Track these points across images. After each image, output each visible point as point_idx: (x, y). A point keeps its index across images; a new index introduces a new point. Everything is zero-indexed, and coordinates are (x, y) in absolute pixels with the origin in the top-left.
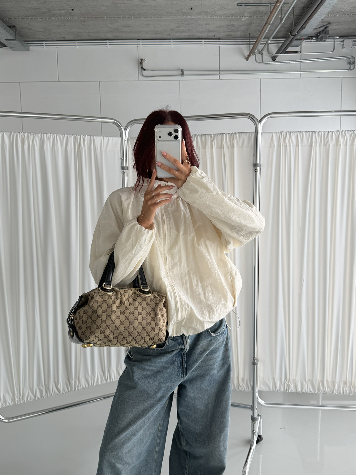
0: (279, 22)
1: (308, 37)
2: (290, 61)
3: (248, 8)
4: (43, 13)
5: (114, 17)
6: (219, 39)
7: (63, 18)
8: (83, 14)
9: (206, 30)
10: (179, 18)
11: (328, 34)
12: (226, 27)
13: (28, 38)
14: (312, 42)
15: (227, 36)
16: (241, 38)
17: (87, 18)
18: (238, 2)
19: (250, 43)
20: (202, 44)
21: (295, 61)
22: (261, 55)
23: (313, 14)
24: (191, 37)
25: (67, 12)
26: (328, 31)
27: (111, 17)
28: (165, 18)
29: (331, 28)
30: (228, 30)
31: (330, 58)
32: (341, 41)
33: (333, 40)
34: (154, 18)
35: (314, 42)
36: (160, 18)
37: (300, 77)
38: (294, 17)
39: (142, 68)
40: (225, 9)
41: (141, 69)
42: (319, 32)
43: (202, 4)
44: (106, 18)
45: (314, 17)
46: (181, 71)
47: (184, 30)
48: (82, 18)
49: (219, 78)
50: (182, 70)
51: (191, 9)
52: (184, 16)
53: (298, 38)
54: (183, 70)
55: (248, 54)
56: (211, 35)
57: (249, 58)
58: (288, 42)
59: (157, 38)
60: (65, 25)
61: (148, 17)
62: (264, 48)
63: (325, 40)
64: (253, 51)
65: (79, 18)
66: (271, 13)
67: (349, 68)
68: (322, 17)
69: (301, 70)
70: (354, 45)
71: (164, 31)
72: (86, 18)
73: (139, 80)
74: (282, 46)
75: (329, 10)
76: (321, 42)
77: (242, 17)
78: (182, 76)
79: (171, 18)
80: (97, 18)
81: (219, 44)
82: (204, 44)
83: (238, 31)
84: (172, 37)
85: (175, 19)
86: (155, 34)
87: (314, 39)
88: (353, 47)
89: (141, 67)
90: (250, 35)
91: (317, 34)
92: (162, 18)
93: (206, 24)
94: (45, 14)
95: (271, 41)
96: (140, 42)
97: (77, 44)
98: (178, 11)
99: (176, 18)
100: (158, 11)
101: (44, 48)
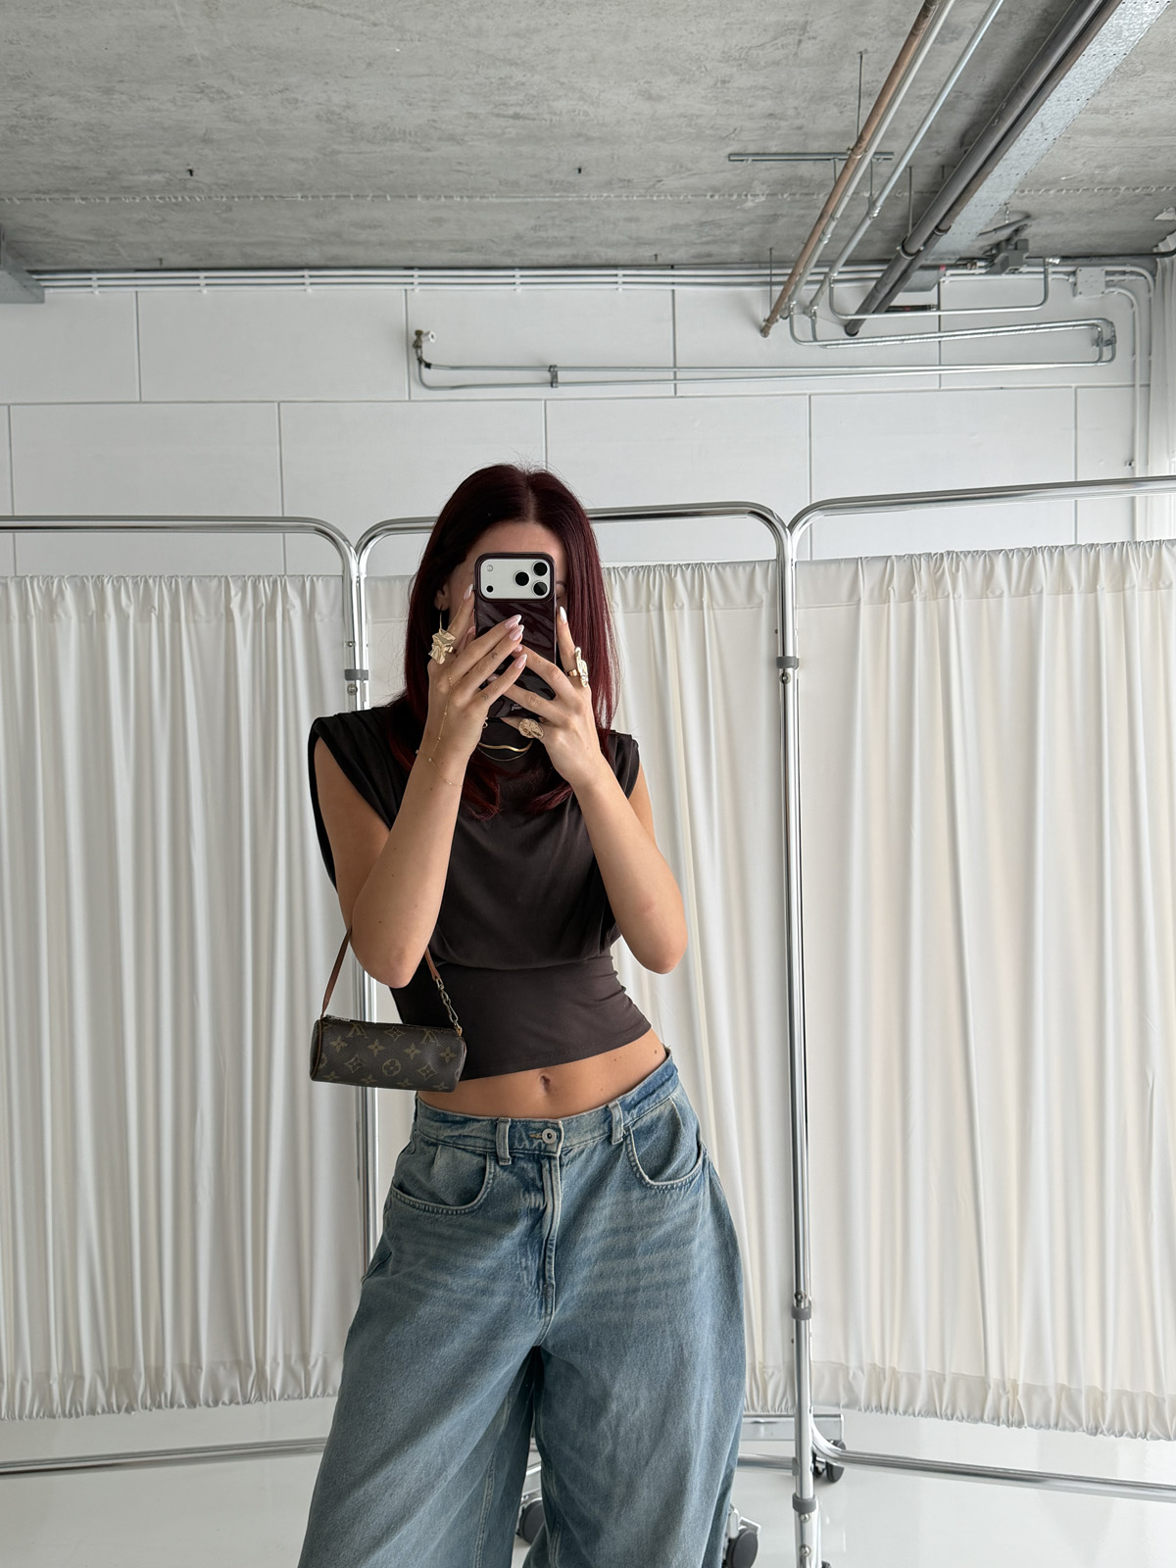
0: (865, 212)
1: (960, 259)
2: (903, 336)
3: (764, 167)
4: (91, 182)
5: (324, 197)
6: (672, 267)
7: (160, 198)
8: (226, 186)
9: (630, 238)
10: (541, 200)
11: (1026, 249)
12: (693, 228)
13: (40, 261)
14: (973, 274)
15: (698, 256)
16: (741, 263)
17: (236, 199)
18: (730, 150)
19: (774, 279)
20: (616, 283)
21: (922, 336)
22: (811, 317)
23: (972, 187)
24: (580, 262)
25: (171, 180)
26: (1026, 241)
27: (318, 197)
28: (494, 200)
29: (1033, 232)
30: (701, 237)
31: (1035, 326)
32: (1069, 274)
33: (1042, 270)
34: (459, 199)
35: (981, 274)
36: (478, 199)
37: (937, 388)
38: (913, 197)
39: (420, 360)
40: (689, 170)
41: (417, 362)
42: (998, 246)
43: (616, 157)
44: (299, 199)
45: (976, 194)
46: (549, 371)
47: (556, 238)
48: (222, 197)
49: (676, 393)
50: (551, 367)
51: (580, 170)
52: (557, 195)
53: (927, 260)
54: (555, 366)
55: (768, 314)
56: (646, 254)
57: (769, 328)
58: (897, 274)
59: (470, 264)
60: (164, 221)
61: (440, 197)
62: (820, 294)
63: (1016, 269)
64: (783, 306)
65: (209, 197)
66: (837, 182)
67: (1096, 360)
68: (1003, 197)
69: (940, 365)
70: (1108, 284)
71: (493, 241)
72: (233, 197)
73: (410, 397)
74: (879, 287)
75: (1022, 174)
76: (1003, 276)
77: (746, 195)
78: (552, 386)
79: (513, 200)
80: (272, 197)
81: (673, 283)
82: (624, 283)
83: (734, 242)
84: (517, 261)
85: (527, 204)
86: (461, 251)
87: (980, 267)
88: (1107, 291)
89: (416, 358)
90: (773, 252)
91: (991, 250)
92: (485, 201)
93: (630, 220)
94: (100, 184)
95: (840, 273)
96: (412, 276)
97: (203, 282)
98: (536, 176)
99: (529, 200)
100: (472, 177)
101: (92, 292)
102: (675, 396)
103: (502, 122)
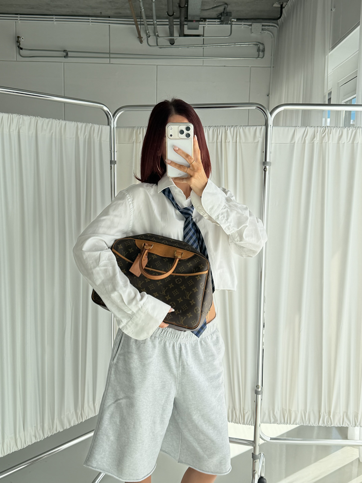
1: (201, 18)
6: (109, 17)
9: (88, 6)
15: (116, 13)
22: (156, 37)
29: (231, 9)
31: (236, 44)
32: (249, 25)
37: (202, 65)
39: (19, 47)
42: (221, 14)
47: (61, 5)
50: (65, 51)
56: (98, 12)
57: (141, 41)
59: (37, 13)
67: (257, 57)
69: (203, 57)
70: (263, 30)
71: (40, 5)
73: (17, 60)
74: (170, 28)
78: (65, 57)
81: (109, 23)
82: (92, 22)
83: (126, 9)
87: (216, 22)
102: (110, 63)
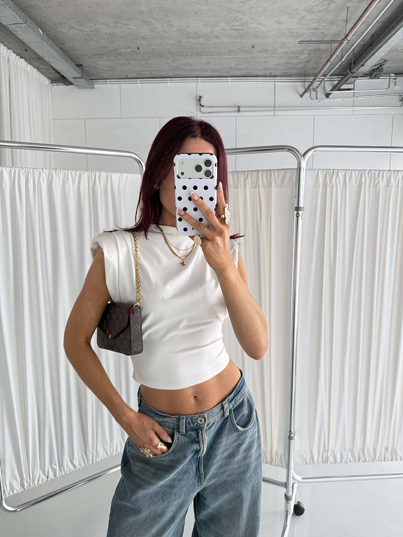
1: (364, 74)
3: (309, 45)
4: (110, 52)
5: (177, 56)
6: (275, 77)
7: (129, 57)
8: (148, 53)
9: (264, 68)
10: (240, 56)
12: (283, 65)
13: (93, 76)
16: (296, 75)
17: (151, 57)
18: (300, 40)
20: (258, 81)
21: (349, 98)
22: (316, 92)
25: (132, 51)
27: (174, 56)
29: (386, 67)
30: (285, 67)
31: (383, 95)
32: (394, 79)
33: (387, 78)
34: (215, 56)
35: (368, 79)
36: (221, 56)
37: (352, 114)
40: (286, 47)
42: (374, 70)
43: (265, 42)
44: (169, 57)
45: (375, 54)
46: (238, 107)
47: (242, 68)
48: (147, 56)
49: (275, 114)
51: (253, 47)
52: (245, 54)
53: (354, 75)
55: (303, 91)
57: (304, 95)
59: (216, 76)
60: (128, 64)
61: (210, 55)
62: (320, 85)
63: (379, 78)
64: (309, 89)
65: (143, 56)
67: (401, 105)
68: (382, 55)
69: (353, 107)
71: (223, 69)
74: (338, 83)
75: (391, 47)
76: (375, 80)
77: (302, 55)
78: (238, 112)
79: (232, 56)
80: (161, 56)
81: (275, 82)
83: (295, 69)
84: (230, 75)
86: (214, 72)
89: (199, 104)
90: (306, 72)
91: (371, 72)
95: (328, 78)
96: (199, 80)
97: (139, 82)
98: (240, 49)
99: (236, 56)
100: (221, 49)
103: (232, 31)
